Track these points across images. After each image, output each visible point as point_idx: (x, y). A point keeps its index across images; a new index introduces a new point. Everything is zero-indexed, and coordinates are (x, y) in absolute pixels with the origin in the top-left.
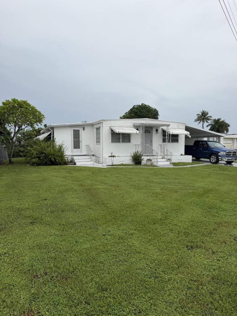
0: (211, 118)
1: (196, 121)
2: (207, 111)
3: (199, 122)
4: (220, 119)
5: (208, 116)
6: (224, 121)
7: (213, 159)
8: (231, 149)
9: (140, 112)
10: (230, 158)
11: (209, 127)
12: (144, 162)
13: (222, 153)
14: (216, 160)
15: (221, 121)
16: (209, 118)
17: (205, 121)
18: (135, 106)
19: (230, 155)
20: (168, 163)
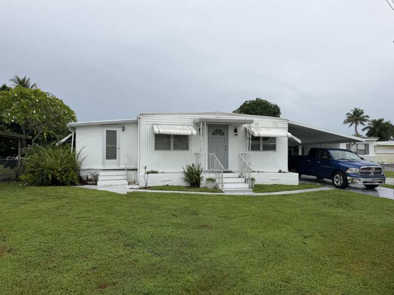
0: (368, 119)
1: (345, 122)
2: (361, 109)
3: (350, 124)
4: (383, 120)
5: (363, 115)
6: (389, 122)
7: (338, 180)
8: (373, 164)
9: (252, 109)
10: (370, 180)
11: (366, 131)
12: (203, 183)
13: (352, 170)
14: (342, 181)
15: (384, 122)
16: (364, 118)
17: (360, 123)
18: (247, 101)
19: (369, 173)
20: (246, 186)
